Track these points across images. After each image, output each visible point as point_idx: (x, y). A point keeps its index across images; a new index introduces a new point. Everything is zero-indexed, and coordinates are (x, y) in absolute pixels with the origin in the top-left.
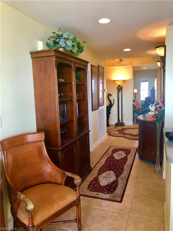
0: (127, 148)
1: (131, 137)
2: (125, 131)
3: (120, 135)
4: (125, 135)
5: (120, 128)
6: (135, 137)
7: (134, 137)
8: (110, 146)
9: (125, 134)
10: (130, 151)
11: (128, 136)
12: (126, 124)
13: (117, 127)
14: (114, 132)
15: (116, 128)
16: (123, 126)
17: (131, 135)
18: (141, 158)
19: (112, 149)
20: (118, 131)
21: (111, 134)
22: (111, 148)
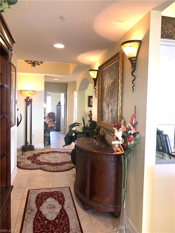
0: (56, 190)
1: (51, 168)
2: (39, 158)
3: (35, 166)
4: (42, 166)
5: (29, 154)
6: (57, 167)
7: (55, 167)
8: (29, 191)
9: (40, 163)
10: (62, 195)
11: (47, 167)
12: (35, 147)
13: (26, 153)
14: (24, 162)
15: (25, 155)
16: (32, 150)
17: (49, 164)
18: (86, 206)
19: (33, 197)
20: (29, 158)
21: (22, 165)
22: (32, 195)
